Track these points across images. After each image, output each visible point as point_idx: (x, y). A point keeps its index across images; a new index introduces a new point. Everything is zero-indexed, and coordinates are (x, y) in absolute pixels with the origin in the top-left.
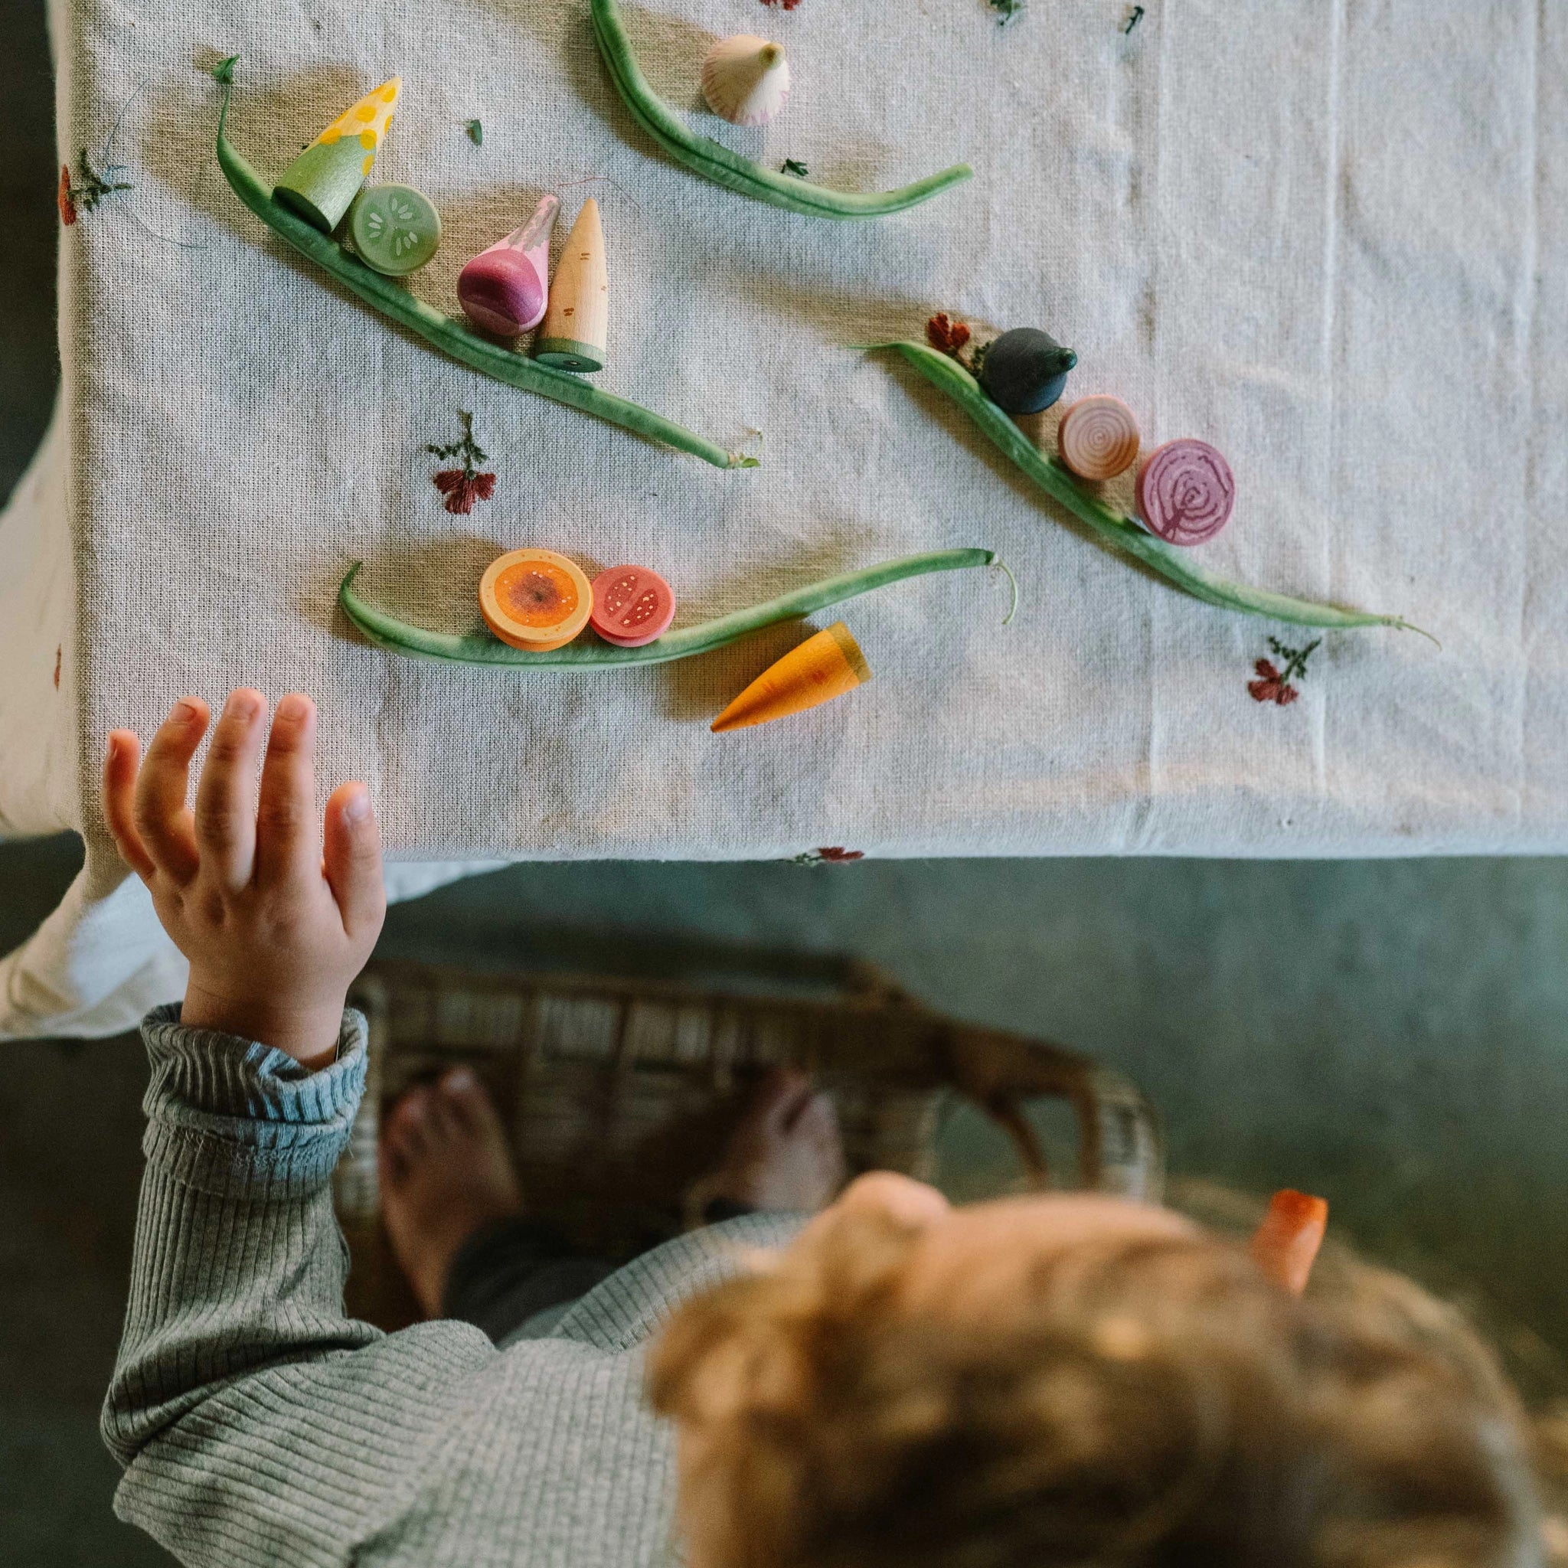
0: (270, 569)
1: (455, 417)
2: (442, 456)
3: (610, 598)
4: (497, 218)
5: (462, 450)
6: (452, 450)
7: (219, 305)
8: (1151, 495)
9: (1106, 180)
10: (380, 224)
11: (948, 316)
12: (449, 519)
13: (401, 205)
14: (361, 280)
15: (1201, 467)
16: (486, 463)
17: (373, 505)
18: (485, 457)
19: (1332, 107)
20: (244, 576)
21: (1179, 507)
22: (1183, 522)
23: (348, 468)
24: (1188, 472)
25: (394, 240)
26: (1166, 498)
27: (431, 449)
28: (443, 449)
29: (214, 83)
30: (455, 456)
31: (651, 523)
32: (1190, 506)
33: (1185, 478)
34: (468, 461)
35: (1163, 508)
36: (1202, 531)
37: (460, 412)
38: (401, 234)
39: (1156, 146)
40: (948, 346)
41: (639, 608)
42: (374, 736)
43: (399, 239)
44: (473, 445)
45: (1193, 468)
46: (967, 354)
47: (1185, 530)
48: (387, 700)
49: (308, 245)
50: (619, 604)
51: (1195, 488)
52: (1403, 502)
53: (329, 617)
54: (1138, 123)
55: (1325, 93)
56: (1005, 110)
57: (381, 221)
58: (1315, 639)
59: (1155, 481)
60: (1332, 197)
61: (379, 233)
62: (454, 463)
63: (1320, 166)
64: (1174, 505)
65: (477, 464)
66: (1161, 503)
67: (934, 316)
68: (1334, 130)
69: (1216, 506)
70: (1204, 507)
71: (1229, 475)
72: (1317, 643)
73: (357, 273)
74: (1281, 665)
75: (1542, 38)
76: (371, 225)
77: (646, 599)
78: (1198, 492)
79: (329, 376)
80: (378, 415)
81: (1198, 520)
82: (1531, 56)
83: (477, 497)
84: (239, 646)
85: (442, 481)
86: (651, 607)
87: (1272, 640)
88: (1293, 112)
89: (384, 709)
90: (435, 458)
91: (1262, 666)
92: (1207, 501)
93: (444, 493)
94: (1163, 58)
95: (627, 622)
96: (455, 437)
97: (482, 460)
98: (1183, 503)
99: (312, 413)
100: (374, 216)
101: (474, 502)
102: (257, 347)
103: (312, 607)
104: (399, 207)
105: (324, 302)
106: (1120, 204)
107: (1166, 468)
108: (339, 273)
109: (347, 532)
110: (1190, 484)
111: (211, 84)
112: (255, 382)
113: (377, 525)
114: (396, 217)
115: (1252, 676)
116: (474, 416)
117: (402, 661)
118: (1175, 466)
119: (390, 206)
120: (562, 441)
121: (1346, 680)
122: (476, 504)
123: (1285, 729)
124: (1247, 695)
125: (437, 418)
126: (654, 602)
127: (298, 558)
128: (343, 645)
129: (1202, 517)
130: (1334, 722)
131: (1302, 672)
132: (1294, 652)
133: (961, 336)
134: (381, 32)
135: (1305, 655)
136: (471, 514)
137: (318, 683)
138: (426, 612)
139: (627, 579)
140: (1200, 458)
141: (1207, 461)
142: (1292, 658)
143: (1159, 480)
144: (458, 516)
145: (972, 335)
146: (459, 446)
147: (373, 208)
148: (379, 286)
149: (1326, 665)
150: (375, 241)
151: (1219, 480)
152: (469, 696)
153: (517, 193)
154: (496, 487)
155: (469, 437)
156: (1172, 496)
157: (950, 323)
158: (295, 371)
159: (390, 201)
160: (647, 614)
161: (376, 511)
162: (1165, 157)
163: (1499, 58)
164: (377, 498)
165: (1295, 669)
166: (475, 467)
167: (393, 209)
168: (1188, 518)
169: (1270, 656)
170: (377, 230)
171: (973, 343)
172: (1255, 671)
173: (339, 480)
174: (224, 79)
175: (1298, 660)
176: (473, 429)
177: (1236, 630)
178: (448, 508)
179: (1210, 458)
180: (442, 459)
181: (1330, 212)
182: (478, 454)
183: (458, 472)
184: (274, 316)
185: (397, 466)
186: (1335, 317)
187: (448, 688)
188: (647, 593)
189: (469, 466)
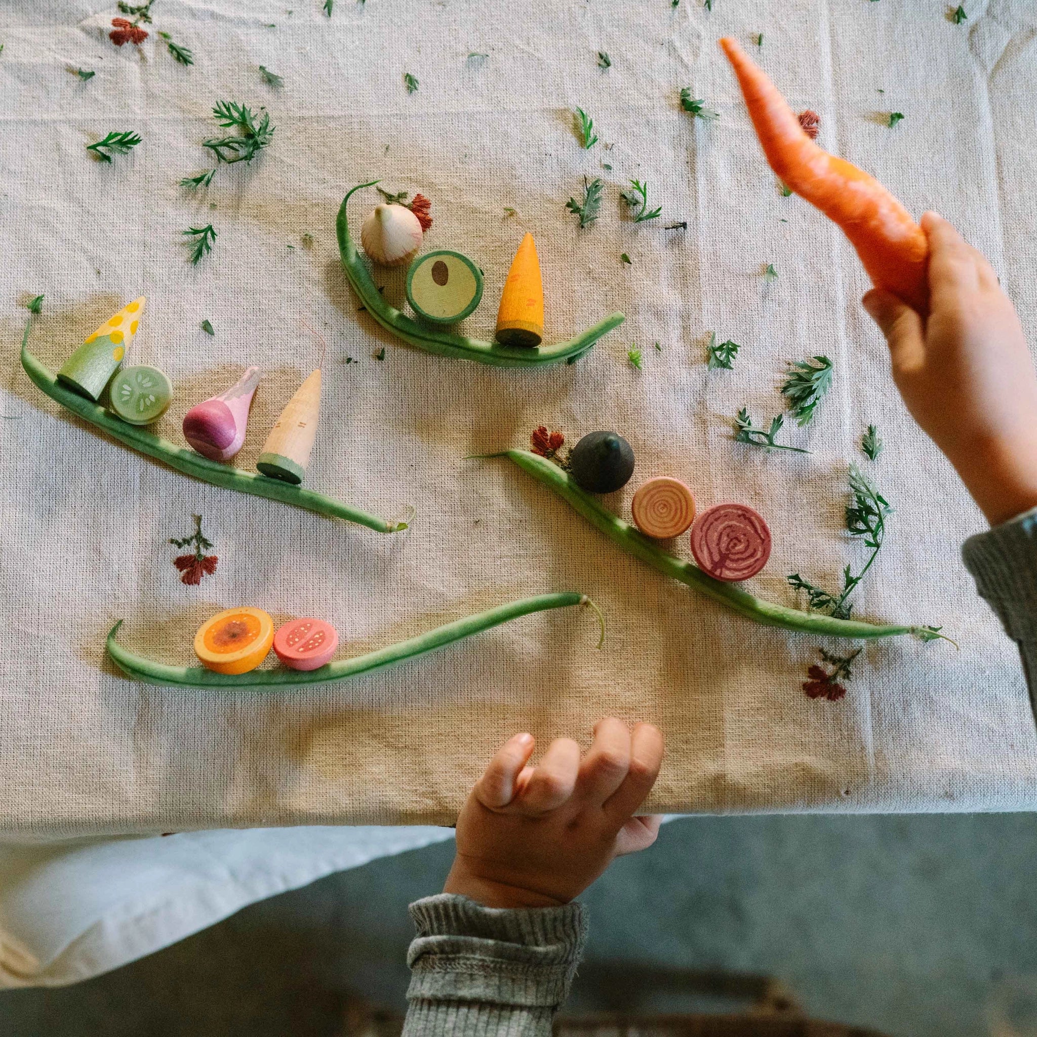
0: (60, 629)
1: (190, 519)
2: (180, 545)
3: (291, 636)
4: (220, 385)
5: (194, 541)
6: (187, 542)
7: (28, 455)
8: (700, 545)
9: (663, 325)
10: (129, 391)
11: (547, 428)
12: (185, 589)
13: (144, 378)
14: (120, 430)
15: (740, 523)
16: (211, 549)
17: (132, 582)
18: (211, 545)
19: (837, 260)
20: (41, 634)
21: (724, 551)
22: (729, 563)
23: (115, 557)
24: (730, 526)
25: (139, 400)
26: (713, 546)
27: (172, 541)
28: (180, 541)
29: (30, 314)
30: (189, 545)
31: (330, 585)
32: (733, 551)
33: (728, 530)
34: (198, 548)
35: (710, 553)
36: (745, 569)
37: (193, 515)
38: (144, 396)
39: (699, 298)
40: (548, 449)
41: (312, 642)
42: (130, 742)
43: (142, 400)
44: (201, 537)
45: (734, 523)
46: (563, 453)
47: (729, 569)
48: (140, 716)
49: (82, 410)
50: (297, 640)
51: (736, 538)
52: (922, 541)
53: (100, 660)
54: (685, 285)
55: (830, 250)
56: (583, 284)
57: (130, 389)
58: (857, 648)
59: (704, 533)
60: (842, 324)
61: (128, 397)
62: (189, 550)
63: (831, 302)
64: (719, 550)
65: (205, 550)
66: (709, 549)
67: (537, 429)
68: (839, 276)
69: (755, 551)
70: (744, 552)
71: (764, 528)
72: (859, 651)
73: (116, 425)
74: (830, 669)
75: (1003, 197)
76: (124, 392)
77: (317, 636)
78: (740, 541)
79: (102, 496)
80: (136, 521)
81: (740, 561)
82: (995, 210)
83: (204, 572)
84: (37, 682)
85: (180, 563)
86: (320, 641)
87: (821, 651)
88: (805, 267)
89: (139, 723)
90: (175, 547)
91: (814, 671)
92: (747, 547)
93: (180, 571)
94: (700, 238)
95: (301, 649)
96: (190, 532)
97: (209, 547)
98: (727, 549)
99: (90, 521)
100: (125, 386)
101: (203, 576)
102: (54, 480)
103: (89, 653)
104: (143, 379)
105: (100, 448)
106: (675, 340)
107: (712, 524)
108: (104, 426)
109: (114, 601)
110: (732, 535)
111: (28, 314)
112: (53, 503)
113: (135, 595)
114: (140, 385)
115: (805, 678)
116: (203, 518)
117: (150, 688)
118: (719, 521)
119: (137, 379)
120: (265, 532)
121: (885, 679)
122: (204, 578)
123: (836, 718)
124: (802, 693)
125: (177, 521)
126: (323, 638)
127: (79, 620)
128: (109, 678)
129: (743, 559)
130: (879, 714)
131: (847, 675)
132: (840, 660)
133: (558, 442)
134: (140, 272)
135: (849, 661)
136: (201, 584)
137: (92, 706)
138: (168, 654)
139: (305, 626)
140: (739, 516)
141: (745, 518)
142: (839, 665)
143: (706, 533)
144: (191, 586)
145: (566, 440)
146: (192, 539)
147: (125, 381)
148: (132, 433)
149: (868, 668)
150: (126, 403)
151: (756, 531)
152: (198, 712)
153: (233, 368)
154: (218, 566)
155: (199, 532)
156: (718, 544)
157: (549, 433)
158: (80, 494)
159: (137, 376)
160: (317, 644)
161: (134, 585)
162: (707, 305)
163: (969, 213)
164: (135, 577)
165: (842, 672)
166: (204, 552)
167: (139, 381)
168: (732, 560)
169: (820, 664)
170: (128, 395)
171: (567, 446)
172: (808, 674)
173: (108, 564)
174: (36, 310)
175: (845, 665)
176: (202, 526)
177: (791, 644)
178: (183, 581)
179: (747, 515)
180: (179, 548)
181: (842, 334)
182: (207, 544)
183: (191, 556)
184: (65, 459)
185: (148, 554)
186: (853, 409)
187: (183, 707)
188: (318, 633)
189: (199, 551)
